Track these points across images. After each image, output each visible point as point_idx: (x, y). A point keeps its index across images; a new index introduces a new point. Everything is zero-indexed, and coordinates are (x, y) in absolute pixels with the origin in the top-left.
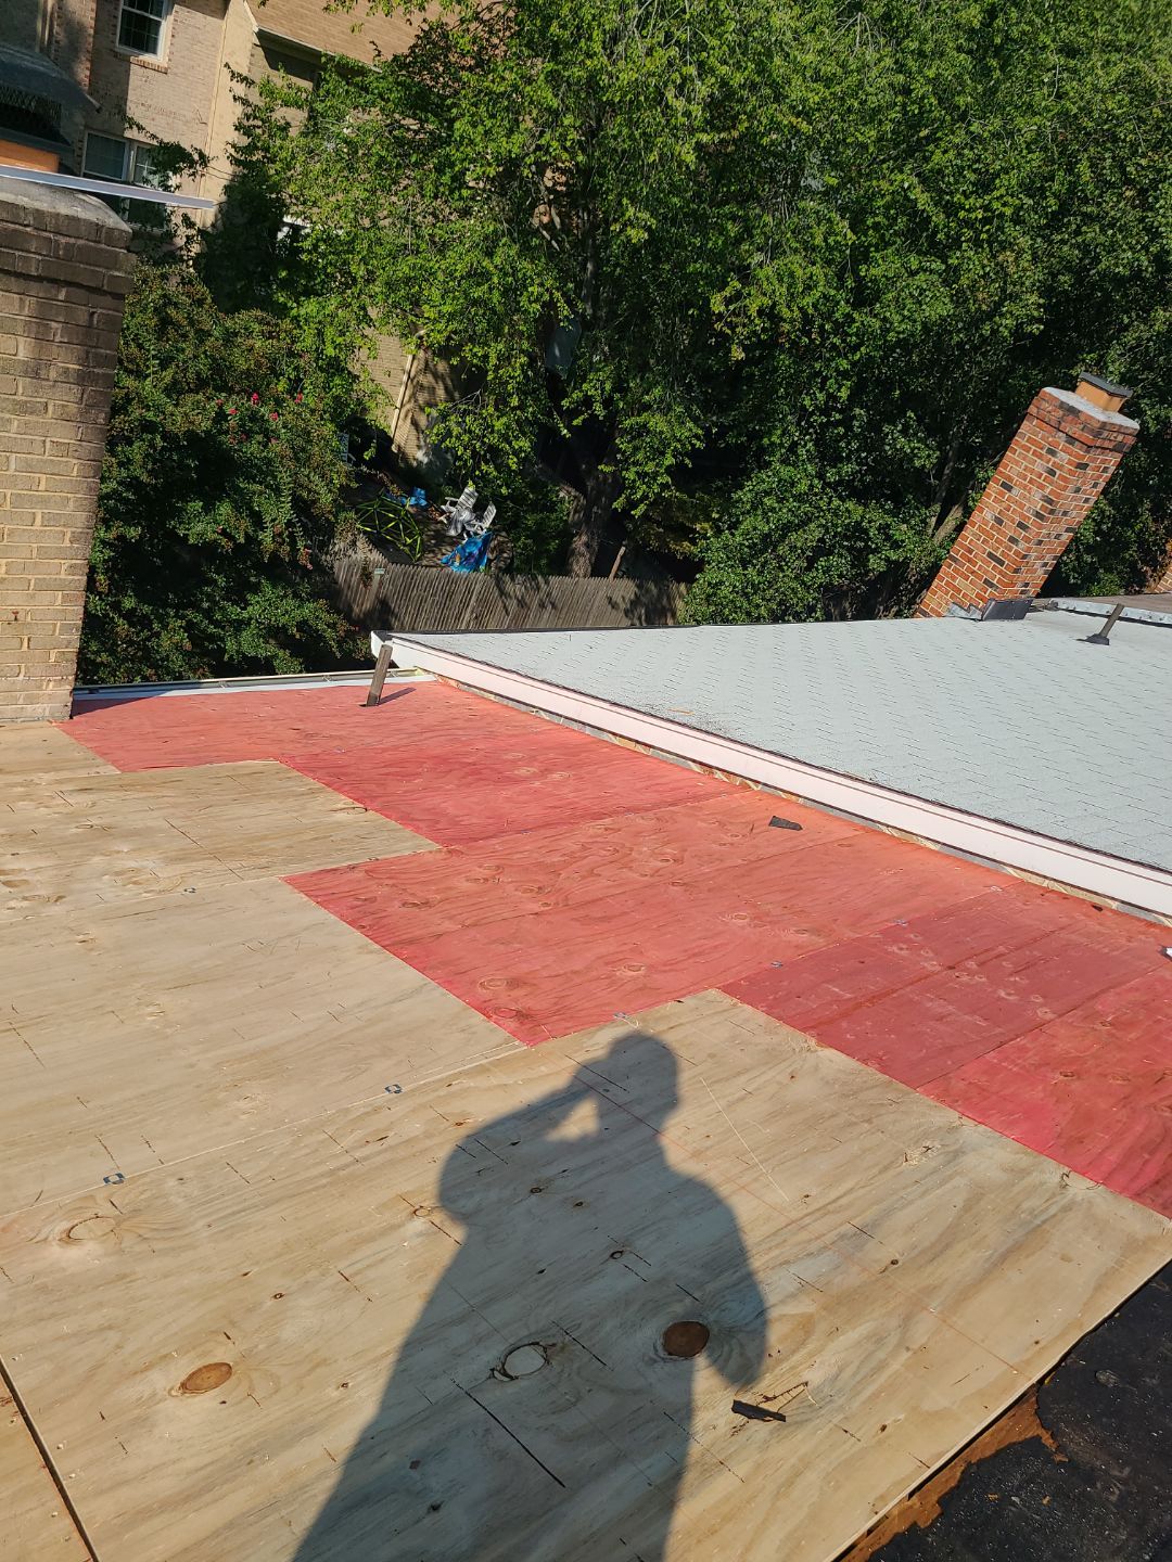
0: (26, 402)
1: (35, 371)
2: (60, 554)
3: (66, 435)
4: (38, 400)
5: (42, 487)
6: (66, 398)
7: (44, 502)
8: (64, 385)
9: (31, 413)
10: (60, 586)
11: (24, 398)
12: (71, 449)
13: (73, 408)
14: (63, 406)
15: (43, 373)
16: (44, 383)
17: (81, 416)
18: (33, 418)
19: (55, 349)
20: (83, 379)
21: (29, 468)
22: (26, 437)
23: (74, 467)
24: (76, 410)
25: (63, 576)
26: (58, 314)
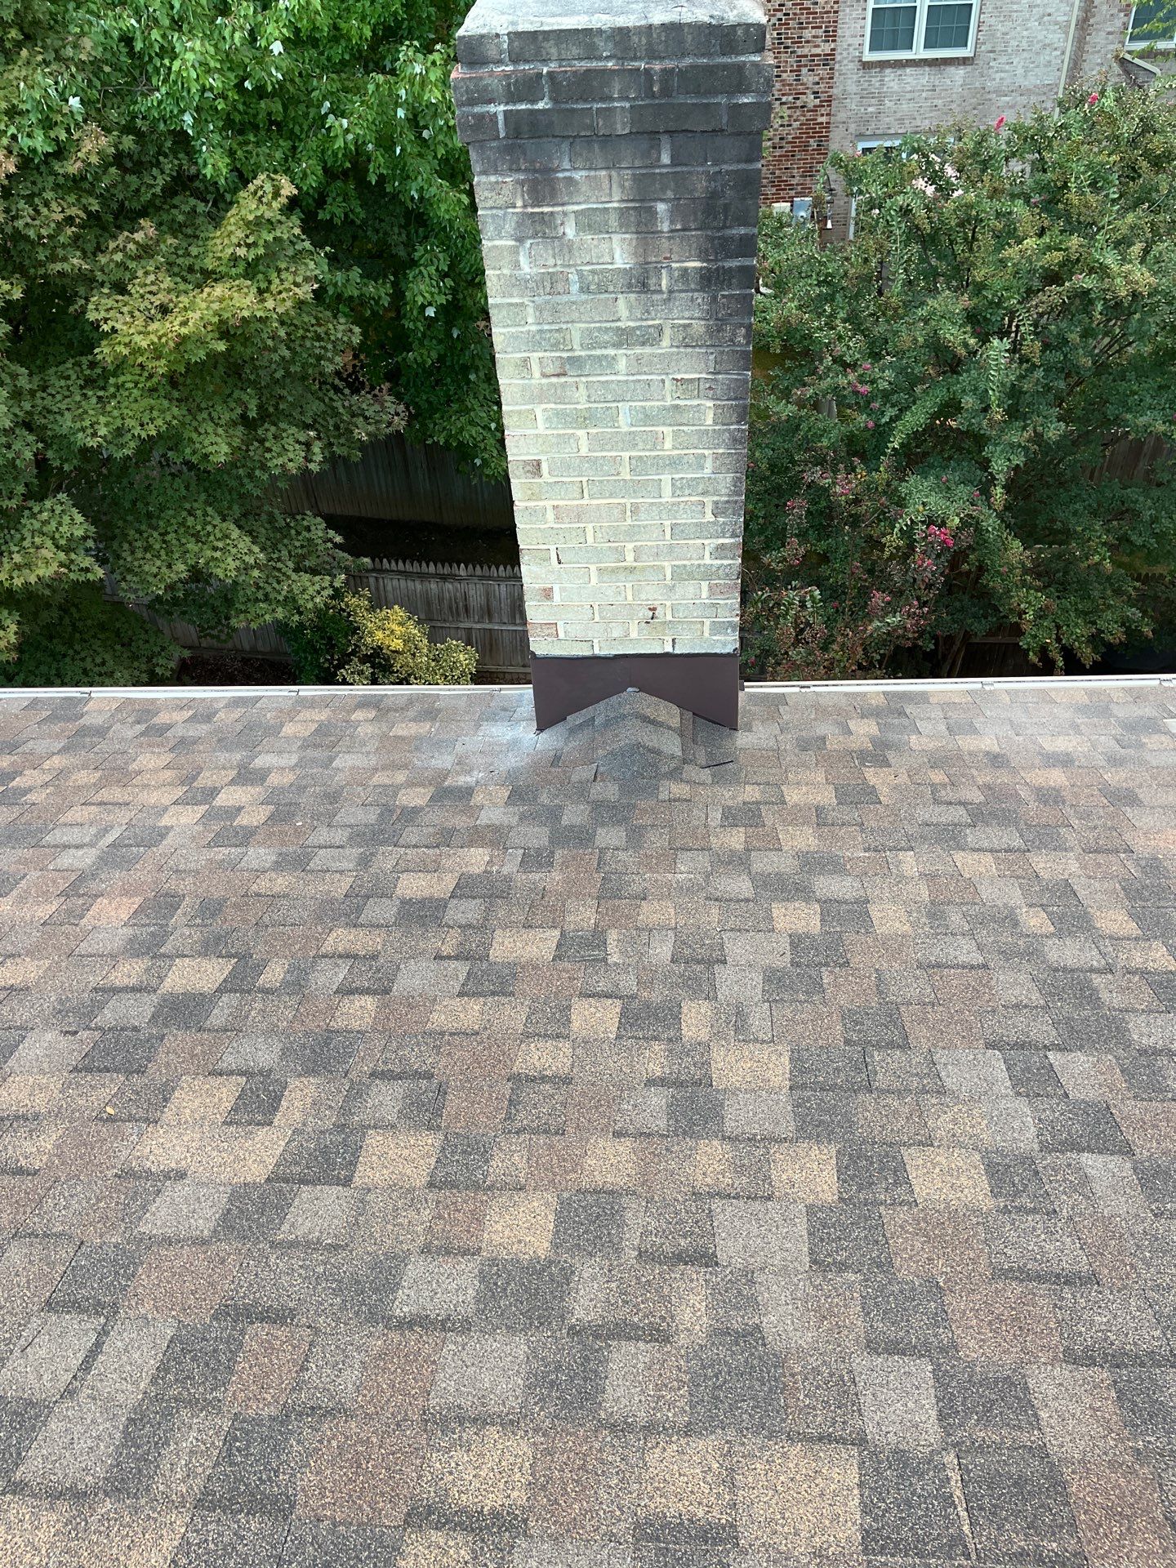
0: (634, 329)
1: (640, 282)
2: (701, 530)
3: (694, 367)
4: (651, 323)
5: (668, 445)
6: (687, 314)
7: (674, 463)
8: (683, 295)
9: (643, 344)
10: (707, 574)
11: (632, 324)
12: (702, 387)
13: (699, 327)
14: (685, 326)
15: (652, 281)
16: (656, 297)
17: (711, 338)
18: (648, 350)
19: (665, 244)
20: (709, 280)
21: (647, 418)
22: (639, 377)
23: (707, 412)
24: (702, 330)
25: (708, 561)
26: (663, 189)
